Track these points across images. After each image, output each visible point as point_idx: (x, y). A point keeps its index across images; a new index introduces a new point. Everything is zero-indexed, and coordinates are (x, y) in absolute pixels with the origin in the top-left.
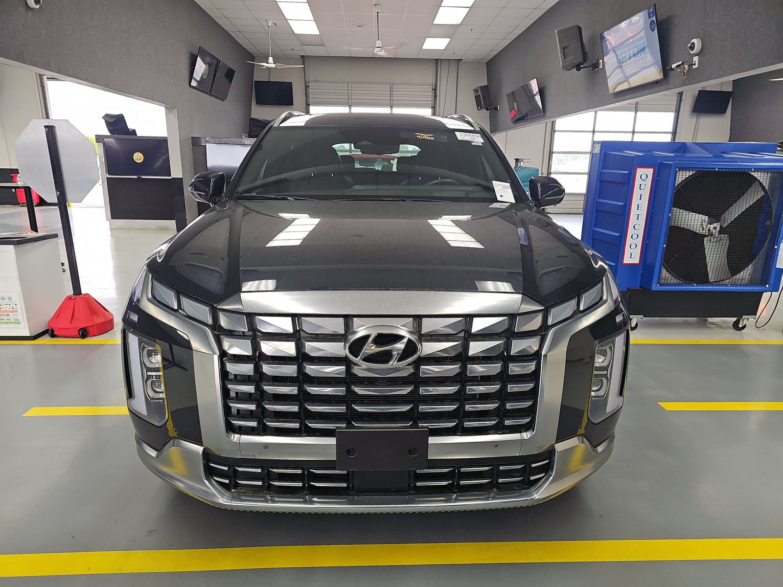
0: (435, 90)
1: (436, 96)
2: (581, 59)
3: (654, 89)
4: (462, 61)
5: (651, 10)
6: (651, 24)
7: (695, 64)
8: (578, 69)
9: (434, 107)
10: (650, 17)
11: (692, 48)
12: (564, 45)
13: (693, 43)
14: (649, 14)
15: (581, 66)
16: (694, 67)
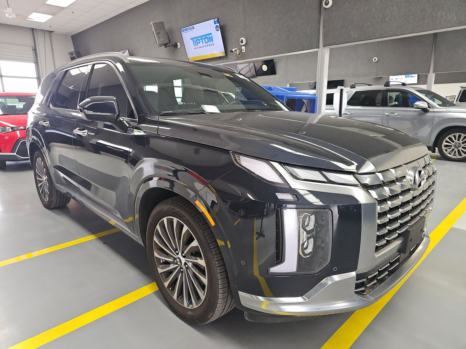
0: (35, 50)
1: (36, 55)
2: (168, 41)
3: (219, 61)
4: (54, 33)
5: (216, 20)
6: (216, 27)
7: (243, 50)
8: (166, 47)
9: (37, 63)
10: (215, 23)
11: (242, 42)
12: (158, 32)
13: (242, 40)
14: (215, 22)
15: (167, 45)
16: (243, 51)
